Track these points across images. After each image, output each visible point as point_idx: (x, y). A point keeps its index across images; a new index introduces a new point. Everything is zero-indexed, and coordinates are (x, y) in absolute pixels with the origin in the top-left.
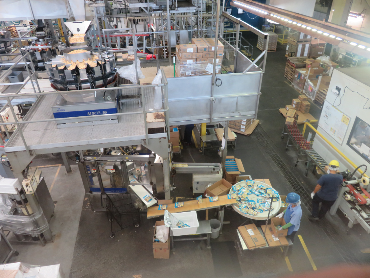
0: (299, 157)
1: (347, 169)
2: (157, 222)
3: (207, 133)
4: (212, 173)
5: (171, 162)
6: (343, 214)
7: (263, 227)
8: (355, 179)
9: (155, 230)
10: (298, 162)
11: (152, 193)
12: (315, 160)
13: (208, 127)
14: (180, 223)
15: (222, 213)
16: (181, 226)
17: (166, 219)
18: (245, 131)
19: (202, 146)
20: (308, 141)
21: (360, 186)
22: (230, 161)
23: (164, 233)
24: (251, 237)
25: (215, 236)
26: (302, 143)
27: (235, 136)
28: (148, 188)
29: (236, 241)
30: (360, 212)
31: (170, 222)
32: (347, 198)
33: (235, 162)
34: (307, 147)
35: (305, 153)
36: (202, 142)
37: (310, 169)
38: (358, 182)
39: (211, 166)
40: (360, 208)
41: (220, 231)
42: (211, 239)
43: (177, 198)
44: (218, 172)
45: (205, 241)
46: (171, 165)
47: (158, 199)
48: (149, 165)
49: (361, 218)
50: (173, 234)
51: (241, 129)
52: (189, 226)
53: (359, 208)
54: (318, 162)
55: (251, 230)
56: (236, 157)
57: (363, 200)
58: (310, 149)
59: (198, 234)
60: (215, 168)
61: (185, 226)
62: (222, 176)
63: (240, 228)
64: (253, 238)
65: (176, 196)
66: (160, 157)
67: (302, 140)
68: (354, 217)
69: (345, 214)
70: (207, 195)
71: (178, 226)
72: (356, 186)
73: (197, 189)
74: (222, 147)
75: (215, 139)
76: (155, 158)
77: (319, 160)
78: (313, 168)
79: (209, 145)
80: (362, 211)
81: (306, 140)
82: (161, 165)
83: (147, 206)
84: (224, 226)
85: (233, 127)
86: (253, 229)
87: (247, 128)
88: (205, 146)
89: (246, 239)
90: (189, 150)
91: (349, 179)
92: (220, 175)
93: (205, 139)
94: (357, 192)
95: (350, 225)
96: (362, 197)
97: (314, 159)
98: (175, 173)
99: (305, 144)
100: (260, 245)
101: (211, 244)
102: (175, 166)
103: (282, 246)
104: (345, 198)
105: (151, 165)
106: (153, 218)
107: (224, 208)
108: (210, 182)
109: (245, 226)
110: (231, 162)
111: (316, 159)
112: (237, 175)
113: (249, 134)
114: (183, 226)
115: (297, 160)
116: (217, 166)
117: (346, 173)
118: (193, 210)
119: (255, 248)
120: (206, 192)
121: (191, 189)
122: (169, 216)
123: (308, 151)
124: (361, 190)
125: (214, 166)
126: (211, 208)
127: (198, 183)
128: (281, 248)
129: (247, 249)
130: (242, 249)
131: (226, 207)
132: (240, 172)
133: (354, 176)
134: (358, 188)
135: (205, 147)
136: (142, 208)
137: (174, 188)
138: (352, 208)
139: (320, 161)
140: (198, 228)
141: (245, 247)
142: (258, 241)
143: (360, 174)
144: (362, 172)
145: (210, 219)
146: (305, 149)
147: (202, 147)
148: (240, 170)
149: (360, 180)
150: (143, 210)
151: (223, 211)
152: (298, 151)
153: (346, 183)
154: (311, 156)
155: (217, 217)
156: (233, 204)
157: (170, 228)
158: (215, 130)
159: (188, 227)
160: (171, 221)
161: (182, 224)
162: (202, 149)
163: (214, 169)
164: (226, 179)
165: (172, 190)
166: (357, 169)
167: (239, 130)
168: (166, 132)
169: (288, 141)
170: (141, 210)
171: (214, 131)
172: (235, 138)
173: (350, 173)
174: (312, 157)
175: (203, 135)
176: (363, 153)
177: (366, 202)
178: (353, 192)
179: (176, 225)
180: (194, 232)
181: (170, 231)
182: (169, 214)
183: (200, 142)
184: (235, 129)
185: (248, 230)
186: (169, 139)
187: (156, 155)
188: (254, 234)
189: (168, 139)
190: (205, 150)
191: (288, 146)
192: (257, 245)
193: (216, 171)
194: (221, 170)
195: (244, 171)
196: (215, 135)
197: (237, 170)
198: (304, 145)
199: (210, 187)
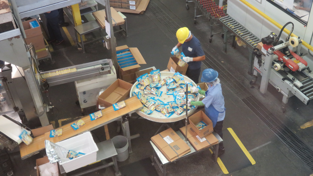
0: (212, 29)
1: (271, 32)
2: (38, 160)
3: (83, 21)
4: (100, 75)
5: (36, 72)
6: (275, 89)
7: (183, 130)
8: (282, 42)
9: (37, 172)
10: (212, 36)
11: (21, 123)
12: (232, 29)
13: (82, 11)
14: (71, 154)
15: (126, 125)
16: (74, 157)
17: (49, 153)
18: (136, 8)
19: (80, 41)
20: (221, 6)
21: (289, 49)
22: (123, 53)
23: (52, 173)
24: (170, 146)
25: (124, 158)
26: (213, 9)
27: (124, 17)
28: (12, 117)
29: (152, 156)
30: (293, 82)
31: (56, 156)
32: (276, 68)
33: (130, 54)
34: (221, 14)
35: (219, 22)
36: (78, 35)
37: (229, 42)
38: (286, 45)
39: (97, 65)
40: (293, 77)
41: (129, 149)
42: (119, 163)
43: (60, 121)
44: (109, 71)
45: (112, 167)
46: (38, 77)
47: (32, 129)
48: (5, 83)
49: (295, 88)
50: (65, 171)
51: (130, 6)
52: (85, 154)
53: (291, 77)
54: (236, 30)
55: (168, 136)
56: (130, 46)
57: (295, 66)
58: (224, 15)
59: (99, 161)
60: (104, 66)
61: (79, 155)
62: (115, 76)
63: (153, 138)
64: (172, 147)
65: (59, 119)
66: (18, 67)
67: (213, 6)
68: (288, 89)
69: (277, 88)
70: (101, 106)
71: (70, 158)
72: (284, 50)
73: (85, 101)
74: (107, 35)
75: (96, 27)
76: (12, 71)
77: (237, 28)
78: (231, 41)
79: (90, 37)
80: (296, 79)
81: (218, 5)
82: (23, 78)
83: (17, 143)
84: (132, 141)
85: (119, 5)
86: (171, 135)
87: (138, 3)
88: (84, 39)
89: (164, 150)
90: (63, 50)
91: (275, 44)
92: (113, 75)
93: (81, 29)
94: (286, 58)
95: (285, 100)
96: (293, 62)
97: (230, 27)
98: (49, 86)
99: (217, 10)
100: (184, 153)
101: (121, 169)
102: (45, 77)
103: (210, 147)
104: (274, 68)
105: (7, 82)
106: (31, 156)
107: (127, 118)
108: (101, 89)
109: (160, 135)
110: (125, 55)
111: (233, 27)
112: (136, 70)
113: (142, 11)
114: (76, 156)
115: (211, 33)
116: (106, 64)
117: (271, 37)
118: (85, 132)
119: (177, 158)
120: (98, 102)
121: (78, 103)
122: (53, 147)
123: (222, 19)
124: (291, 55)
125: (102, 64)
126: (110, 122)
127: (84, 93)
128: (210, 149)
129: (167, 162)
130: (162, 164)
131: (130, 115)
132: (140, 65)
133: (281, 39)
134: (287, 52)
135: (84, 42)
136: (10, 147)
137: (51, 107)
138: (284, 79)
139: (239, 29)
140: (97, 152)
141: (164, 161)
142: (180, 149)
143: (287, 35)
144: (289, 32)
145: (111, 137)
146: (218, 17)
147: (81, 43)
148: (139, 63)
149: (288, 42)
150: (12, 149)
151: (127, 123)
152: (209, 21)
153: (273, 50)
154: (227, 24)
155: (121, 133)
156: (138, 110)
157: (58, 163)
158: (93, 14)
159: (83, 156)
160: (57, 154)
161: (74, 154)
162: (80, 45)
163: (103, 69)
164: (122, 79)
165: (48, 110)
166: (282, 29)
167: (128, 8)
168: (17, 27)
169: (195, 11)
170: (10, 150)
171: (93, 16)
172: (124, 20)
173: (276, 35)
174: (228, 26)
175: (77, 24)
176: (287, 8)
177: (298, 67)
178: (282, 58)
179: (67, 157)
180: (94, 160)
181: (60, 168)
182: (52, 144)
183: (76, 36)
184: (122, 8)
185: (164, 138)
186: (25, 37)
187: (12, 65)
188: (173, 141)
189: (23, 37)
190: (85, 45)
191: (196, 18)
192: (179, 154)
193: (106, 70)
194: (113, 67)
195: (144, 62)
196: (95, 21)
197: (135, 62)
198: (215, 12)
199: (102, 94)
